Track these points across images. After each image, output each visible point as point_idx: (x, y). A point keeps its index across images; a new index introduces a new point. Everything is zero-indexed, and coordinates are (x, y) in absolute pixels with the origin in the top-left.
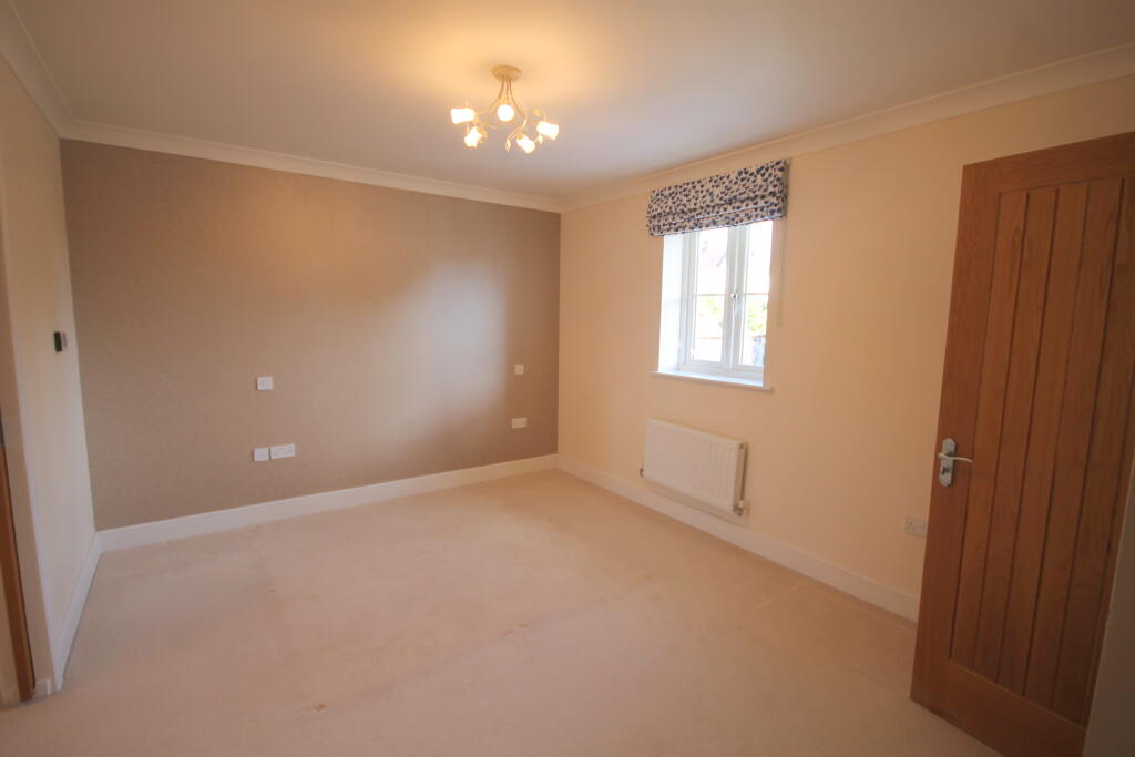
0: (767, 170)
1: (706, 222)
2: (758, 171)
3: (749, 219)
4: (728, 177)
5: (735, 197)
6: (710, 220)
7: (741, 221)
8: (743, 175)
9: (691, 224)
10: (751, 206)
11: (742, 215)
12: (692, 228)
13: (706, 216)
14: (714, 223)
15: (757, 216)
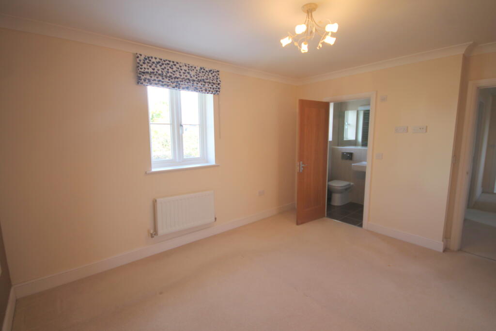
0: (214, 72)
1: (184, 86)
2: (210, 71)
3: (206, 91)
4: (195, 68)
5: (203, 80)
6: (186, 86)
7: (202, 91)
8: (203, 70)
9: (174, 85)
10: (210, 86)
11: (204, 88)
12: (174, 88)
13: (186, 83)
14: (187, 88)
15: (209, 91)
